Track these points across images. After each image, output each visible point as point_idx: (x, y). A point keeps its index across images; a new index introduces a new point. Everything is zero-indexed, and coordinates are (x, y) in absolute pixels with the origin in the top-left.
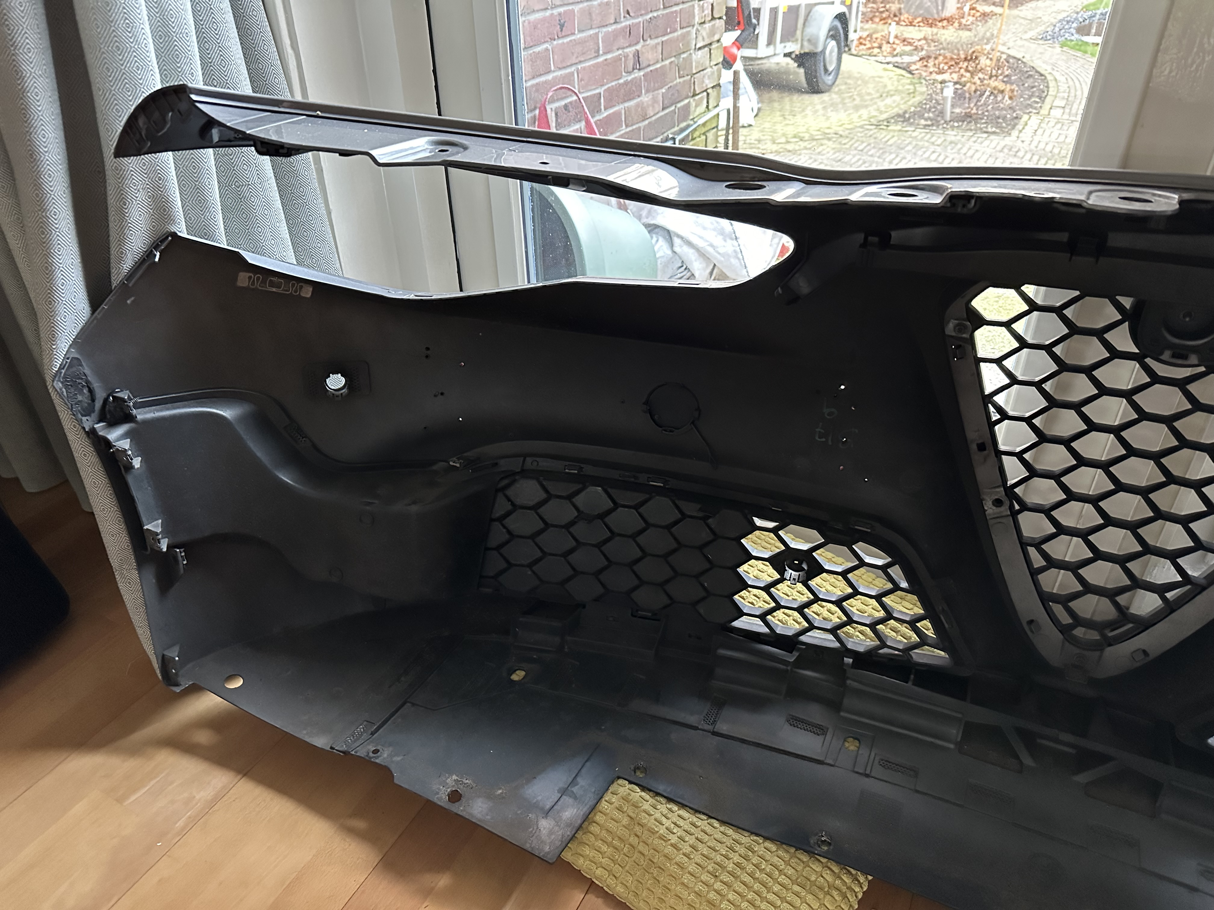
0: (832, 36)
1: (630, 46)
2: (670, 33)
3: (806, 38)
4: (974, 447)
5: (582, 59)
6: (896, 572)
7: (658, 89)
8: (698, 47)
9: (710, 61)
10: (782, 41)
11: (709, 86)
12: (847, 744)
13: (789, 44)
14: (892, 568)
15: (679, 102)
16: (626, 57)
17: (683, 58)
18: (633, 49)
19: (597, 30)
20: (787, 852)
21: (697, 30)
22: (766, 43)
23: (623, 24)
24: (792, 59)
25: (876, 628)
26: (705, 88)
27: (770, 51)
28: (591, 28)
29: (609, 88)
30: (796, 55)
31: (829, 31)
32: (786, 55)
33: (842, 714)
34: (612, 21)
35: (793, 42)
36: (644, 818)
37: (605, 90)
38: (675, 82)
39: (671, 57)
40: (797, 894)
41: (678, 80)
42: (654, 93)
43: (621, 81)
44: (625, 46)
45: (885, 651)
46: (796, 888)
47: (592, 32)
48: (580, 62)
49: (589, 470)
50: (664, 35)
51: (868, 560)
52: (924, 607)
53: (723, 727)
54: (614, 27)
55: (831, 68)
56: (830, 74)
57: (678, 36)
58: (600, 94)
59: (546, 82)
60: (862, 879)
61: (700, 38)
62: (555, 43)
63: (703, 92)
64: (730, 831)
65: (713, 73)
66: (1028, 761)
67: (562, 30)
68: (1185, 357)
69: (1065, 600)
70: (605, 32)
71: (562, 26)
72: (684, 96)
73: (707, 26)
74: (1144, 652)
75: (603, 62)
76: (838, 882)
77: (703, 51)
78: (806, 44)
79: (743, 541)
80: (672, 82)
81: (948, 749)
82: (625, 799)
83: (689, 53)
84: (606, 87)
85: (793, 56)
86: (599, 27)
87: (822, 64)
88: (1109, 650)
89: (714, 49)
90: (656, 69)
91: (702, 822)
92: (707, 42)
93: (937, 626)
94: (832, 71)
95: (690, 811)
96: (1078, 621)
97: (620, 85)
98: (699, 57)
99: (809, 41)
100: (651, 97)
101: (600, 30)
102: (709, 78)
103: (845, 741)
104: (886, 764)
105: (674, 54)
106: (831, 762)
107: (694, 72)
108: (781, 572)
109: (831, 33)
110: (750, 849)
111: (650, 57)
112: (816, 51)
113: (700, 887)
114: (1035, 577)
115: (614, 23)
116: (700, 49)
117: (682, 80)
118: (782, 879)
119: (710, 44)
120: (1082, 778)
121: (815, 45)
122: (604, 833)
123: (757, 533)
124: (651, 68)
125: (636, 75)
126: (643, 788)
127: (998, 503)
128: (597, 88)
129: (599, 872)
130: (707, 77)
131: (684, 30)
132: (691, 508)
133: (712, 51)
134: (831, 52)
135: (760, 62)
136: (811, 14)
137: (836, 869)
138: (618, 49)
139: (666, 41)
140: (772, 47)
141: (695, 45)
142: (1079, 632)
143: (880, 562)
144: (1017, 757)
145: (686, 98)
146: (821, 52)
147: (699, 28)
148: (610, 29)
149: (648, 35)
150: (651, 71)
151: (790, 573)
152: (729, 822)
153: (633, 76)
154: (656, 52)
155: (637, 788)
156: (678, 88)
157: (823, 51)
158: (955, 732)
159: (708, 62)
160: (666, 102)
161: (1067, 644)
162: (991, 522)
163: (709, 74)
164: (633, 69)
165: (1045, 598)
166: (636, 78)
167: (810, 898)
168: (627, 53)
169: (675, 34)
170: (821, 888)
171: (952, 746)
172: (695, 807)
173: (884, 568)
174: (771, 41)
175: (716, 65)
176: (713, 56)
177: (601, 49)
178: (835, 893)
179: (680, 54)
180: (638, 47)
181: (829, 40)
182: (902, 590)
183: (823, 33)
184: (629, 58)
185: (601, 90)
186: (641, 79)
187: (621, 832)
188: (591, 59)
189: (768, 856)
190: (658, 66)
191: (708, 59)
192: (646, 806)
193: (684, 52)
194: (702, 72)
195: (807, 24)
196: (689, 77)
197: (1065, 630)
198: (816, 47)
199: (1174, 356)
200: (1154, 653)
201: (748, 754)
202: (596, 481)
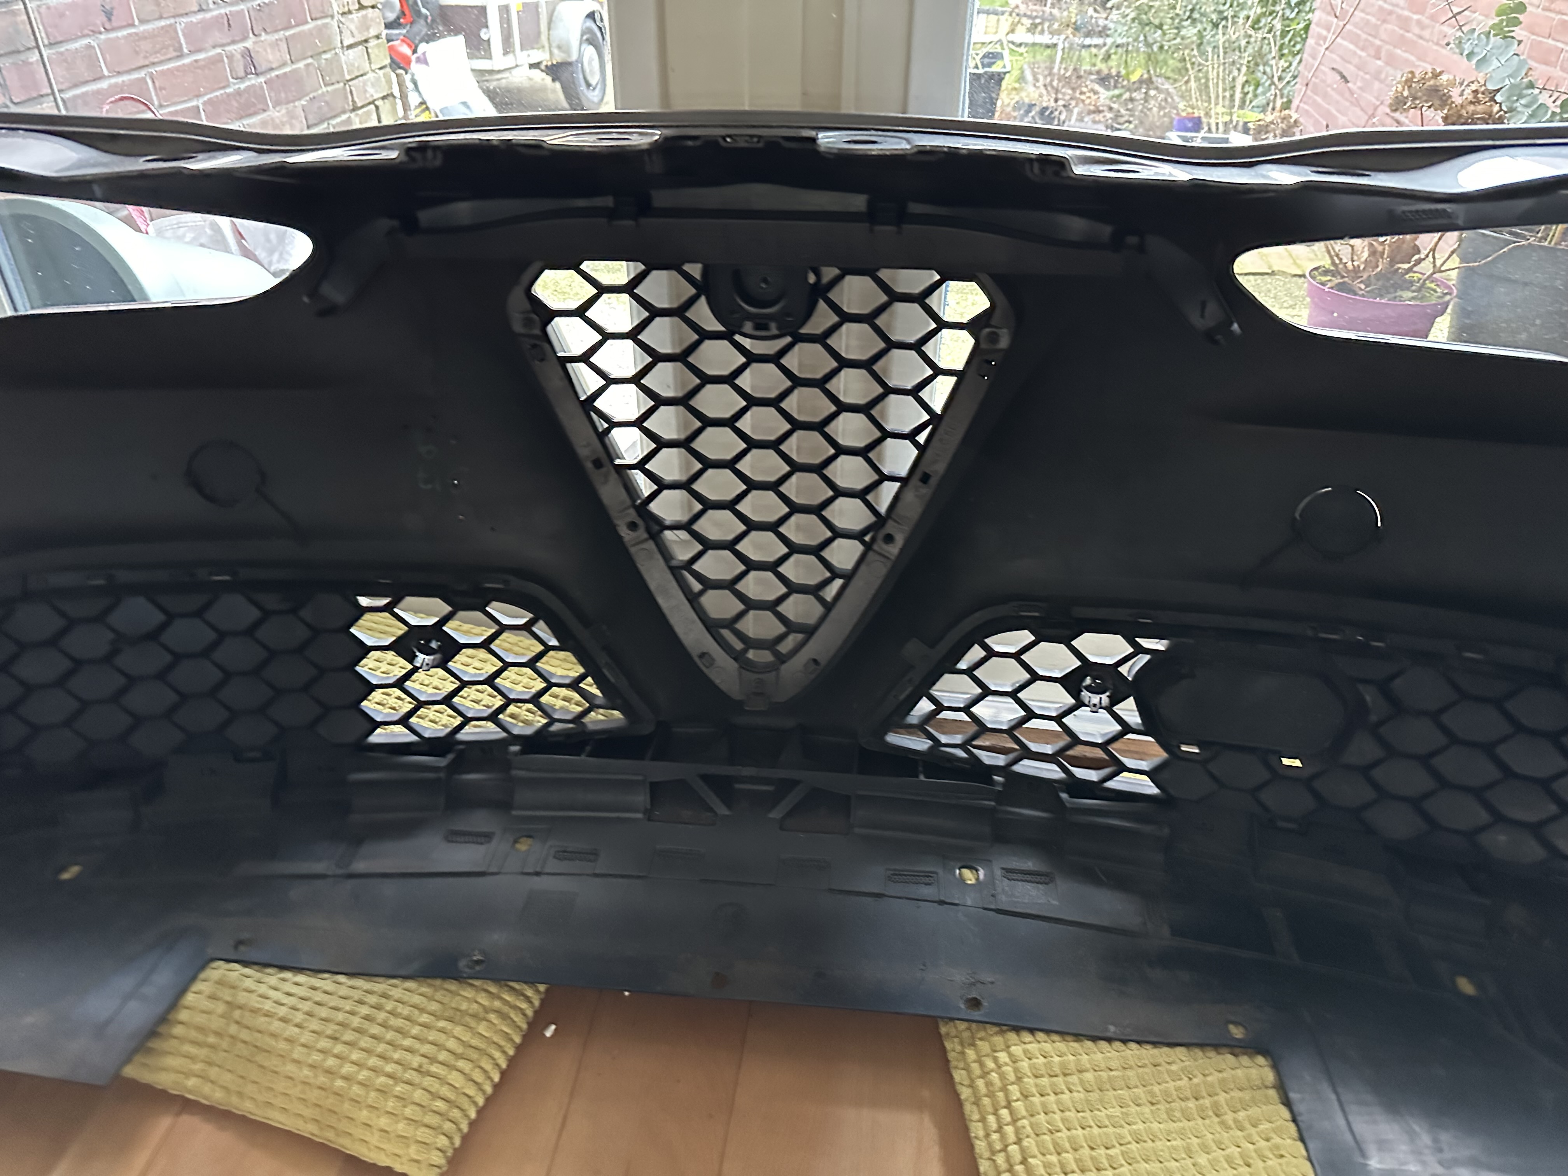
0: (587, 40)
1: (233, 42)
2: (297, 25)
3: (554, 45)
4: (589, 465)
5: (156, 60)
6: (541, 629)
7: (293, 101)
8: (346, 43)
9: (370, 63)
10: (522, 48)
11: (375, 97)
12: (518, 846)
13: (532, 52)
14: (536, 625)
15: (335, 117)
16: (230, 57)
17: (326, 59)
18: (239, 47)
19: (172, 21)
20: (430, 985)
21: (340, 22)
22: (502, 52)
23: (215, 13)
24: (542, 71)
25: (539, 702)
26: (371, 100)
27: (508, 61)
28: (161, 18)
29: (209, 99)
30: (546, 66)
31: (582, 36)
32: (533, 66)
33: (514, 813)
34: (196, 8)
35: (538, 49)
36: (242, 998)
37: (204, 103)
38: (320, 92)
39: (305, 58)
40: (442, 1031)
41: (324, 89)
42: (288, 106)
43: (229, 90)
44: (224, 41)
45: (556, 727)
46: (442, 1024)
47: (163, 23)
48: (154, 64)
49: (124, 576)
50: (286, 29)
51: (506, 621)
52: (582, 662)
53: (360, 866)
54: (200, 16)
55: (593, 82)
56: (594, 89)
57: (310, 30)
58: (198, 107)
59: (98, 92)
60: (529, 993)
61: (346, 33)
62: (103, 37)
63: (370, 103)
64: (359, 982)
65: (378, 79)
66: (722, 810)
67: (110, 20)
68: (766, 328)
69: (731, 623)
70: (186, 23)
71: (109, 15)
72: (339, 110)
73: (354, 16)
74: (815, 661)
75: (191, 64)
76: (497, 1004)
77: (355, 50)
78: (556, 51)
79: (352, 630)
80: (316, 90)
81: (635, 820)
82: (220, 983)
83: (333, 52)
84: (206, 98)
85: (543, 67)
86: (174, 17)
87: (581, 76)
88: (784, 667)
89: (372, 48)
90: (285, 73)
91: (325, 982)
92: (359, 38)
93: (600, 682)
94: (597, 84)
95: (308, 972)
96: (749, 643)
97: (228, 95)
98: (351, 57)
99: (559, 47)
100: (284, 111)
101: (178, 20)
102: (373, 85)
103: (516, 841)
104: (563, 855)
105: (310, 54)
106: (495, 870)
107: (348, 78)
108: (411, 659)
109: (585, 37)
110: (385, 996)
111: (271, 57)
112: (570, 60)
113: (316, 1057)
114: (695, 605)
115: (199, 11)
116: (350, 47)
117: (330, 88)
118: (425, 1018)
119: (366, 41)
120: (776, 814)
121: (568, 52)
122: (193, 1034)
123: (367, 616)
124: (277, 73)
125: (253, 82)
126: (245, 964)
127: (633, 526)
128: (189, 100)
129: (191, 1082)
130: (369, 84)
131: (319, 22)
132: (271, 601)
133: (370, 50)
134: (590, 62)
135: (499, 76)
136: (556, 14)
137: (493, 989)
138: (214, 47)
139: (290, 36)
140: (511, 56)
141: (342, 43)
142: (751, 654)
143: (521, 622)
144: (711, 810)
145: (344, 112)
146: (577, 61)
147: (342, 20)
148: (194, 19)
149: (261, 28)
150: (277, 76)
151: (421, 658)
152: (361, 971)
153: (247, 83)
154: (279, 51)
155: (236, 965)
156: (327, 98)
157: (580, 60)
158: (641, 798)
159: (368, 65)
160: (310, 117)
161: (744, 671)
162: (633, 550)
163: (373, 80)
164: (247, 74)
165: (712, 626)
166: (253, 85)
167: (458, 1030)
168: (230, 52)
169: (306, 27)
170: (474, 1016)
171: (639, 816)
172: (316, 968)
173: (527, 628)
174: (508, 48)
175: (380, 69)
176: (372, 56)
177: (184, 46)
178: (492, 1017)
179: (320, 54)
180: (249, 44)
181: (584, 46)
182: (554, 648)
183: (574, 39)
184: (235, 59)
185: (199, 102)
186: (262, 88)
187: (216, 1023)
188: (170, 59)
189: (407, 996)
190: (287, 69)
191: (367, 62)
192: (249, 983)
193: (324, 52)
194: (361, 79)
195: (552, 25)
196: (342, 84)
197: (738, 656)
198: (569, 55)
199: (758, 327)
200: (823, 659)
201: (389, 889)
202: (134, 589)
